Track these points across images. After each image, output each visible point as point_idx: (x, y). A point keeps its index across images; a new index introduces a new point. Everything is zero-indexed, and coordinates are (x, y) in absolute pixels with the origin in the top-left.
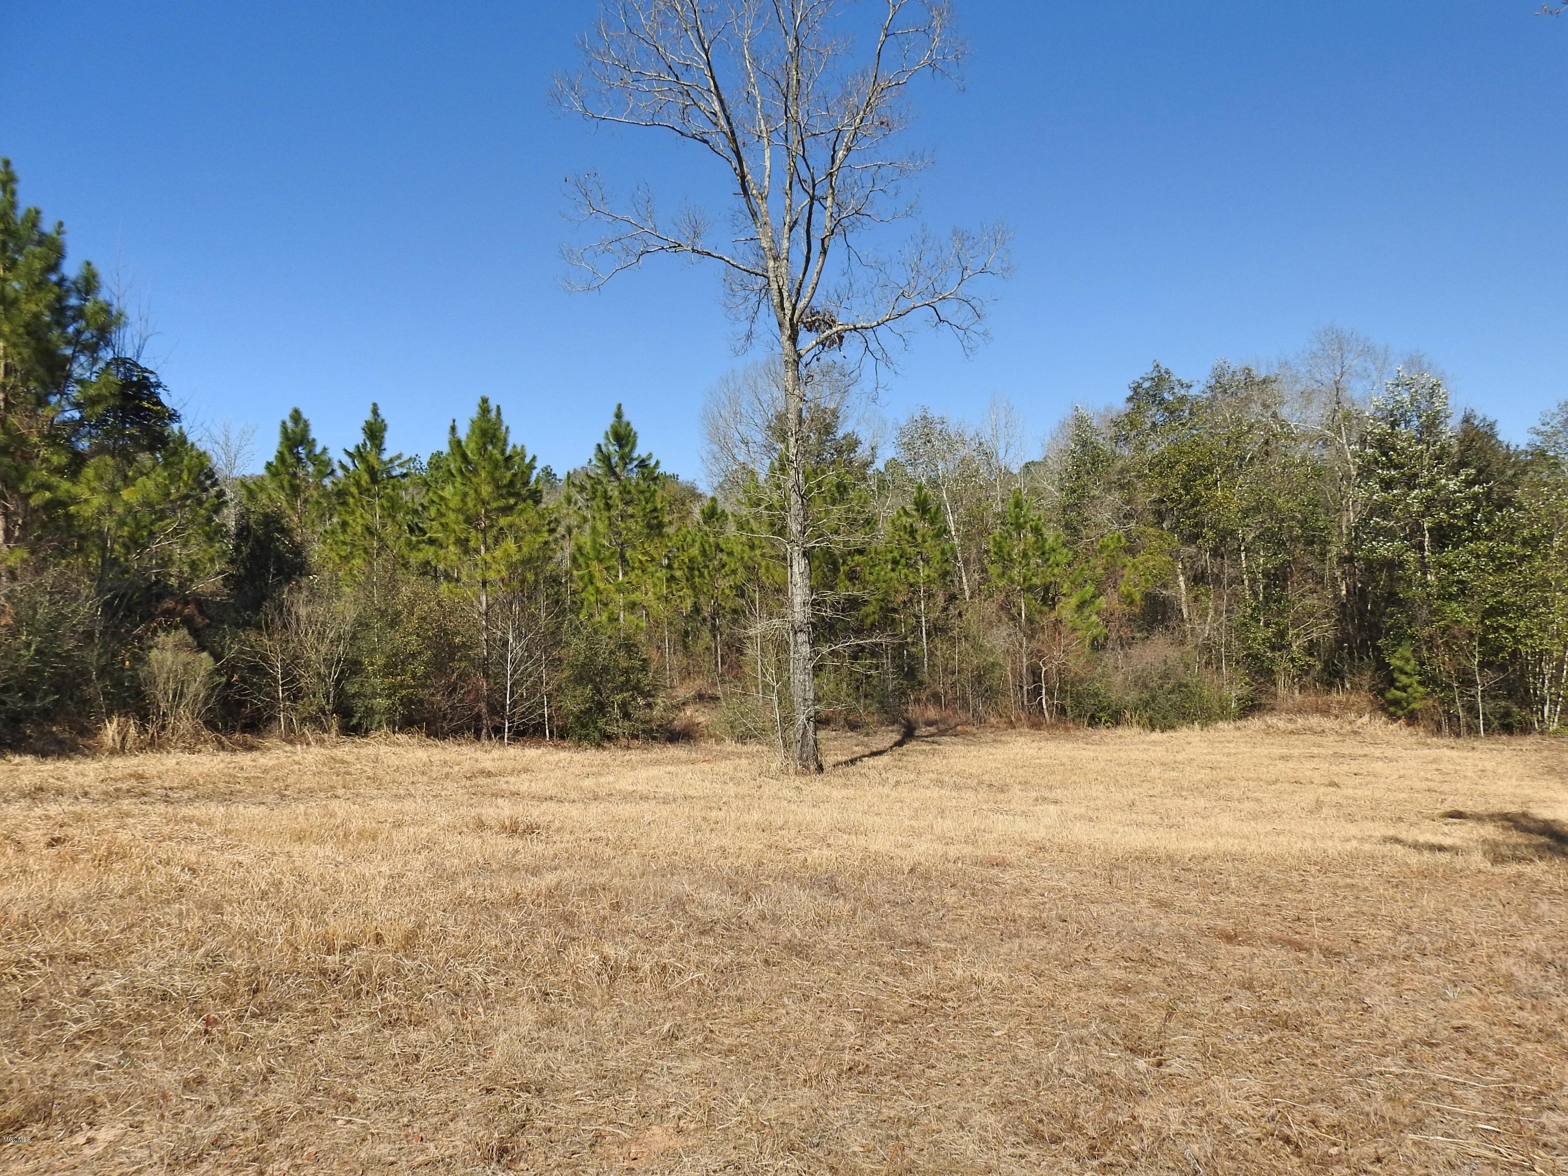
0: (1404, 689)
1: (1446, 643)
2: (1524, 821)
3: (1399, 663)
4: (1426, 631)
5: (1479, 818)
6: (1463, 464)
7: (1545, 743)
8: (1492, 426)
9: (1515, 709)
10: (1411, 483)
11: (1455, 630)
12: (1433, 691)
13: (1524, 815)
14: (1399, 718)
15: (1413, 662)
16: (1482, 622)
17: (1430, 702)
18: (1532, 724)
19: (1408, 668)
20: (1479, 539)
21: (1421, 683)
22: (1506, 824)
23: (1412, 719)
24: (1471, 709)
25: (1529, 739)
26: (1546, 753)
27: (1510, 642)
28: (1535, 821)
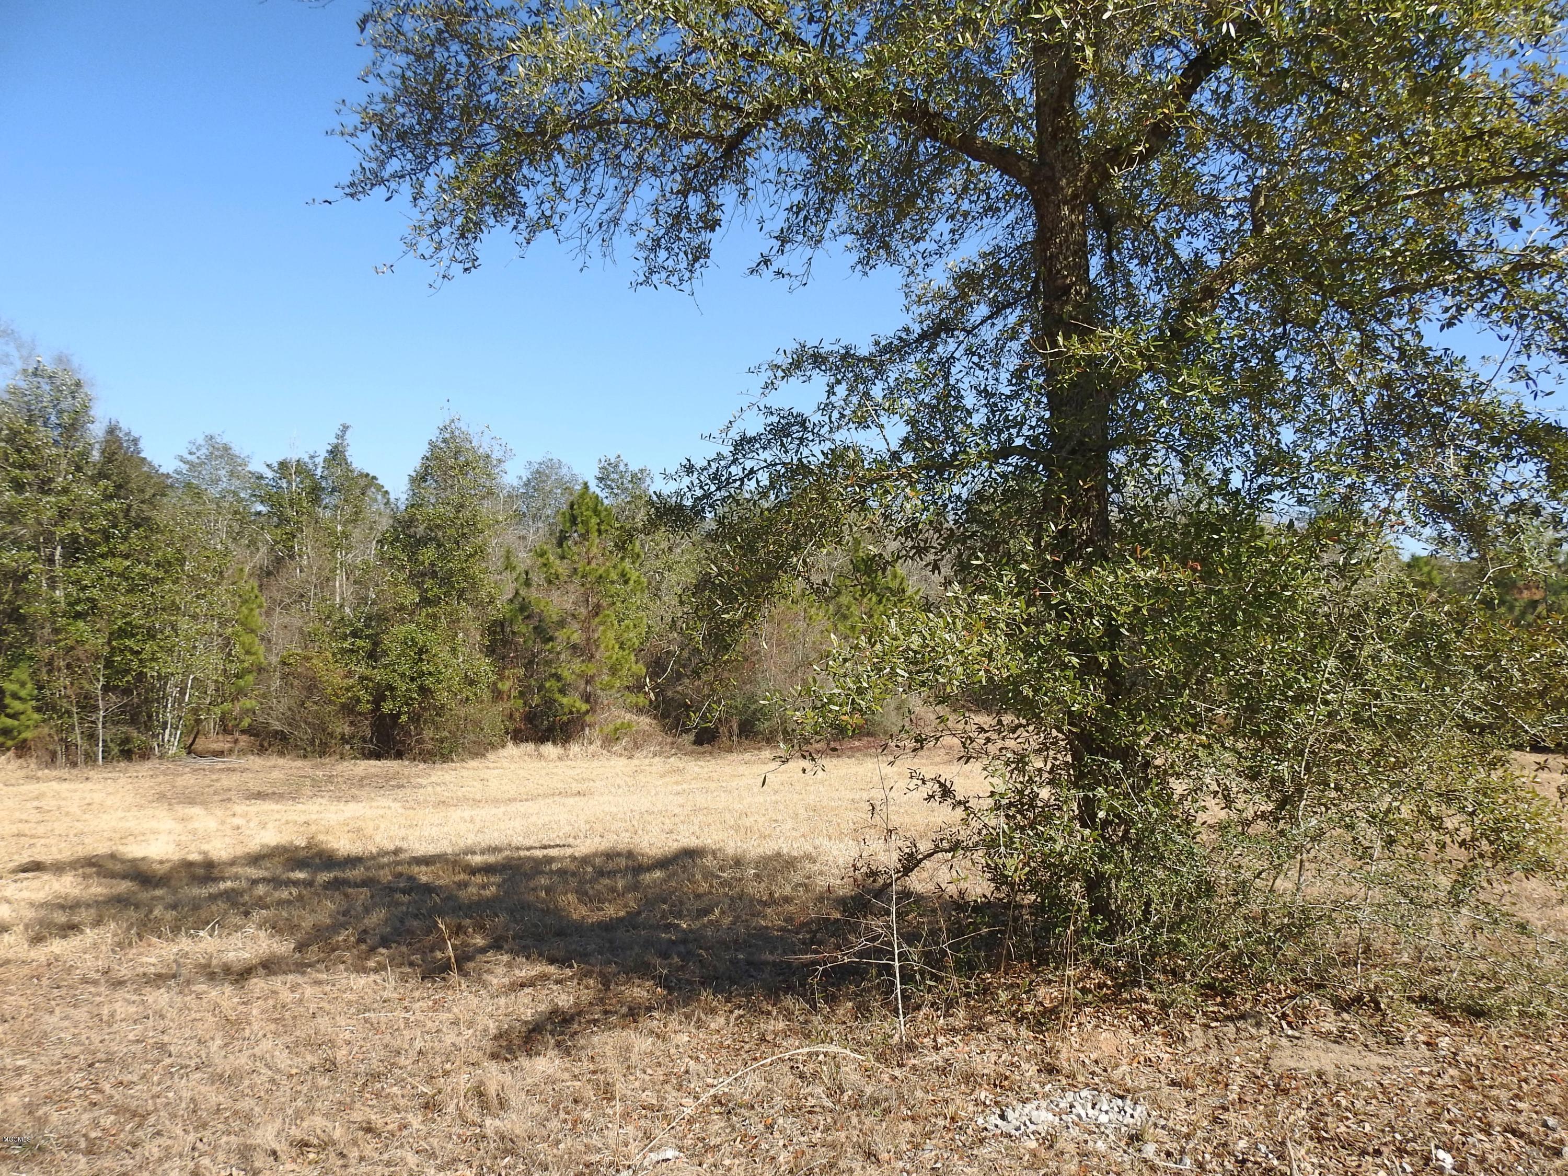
0: (14, 716)
1: (68, 666)
2: (110, 865)
3: (14, 687)
4: (47, 653)
5: (58, 868)
6: (102, 475)
7: (163, 767)
8: (135, 441)
9: (135, 734)
10: (44, 486)
11: (79, 652)
12: (51, 718)
13: (113, 856)
14: (8, 749)
15: (29, 686)
16: (109, 643)
17: (46, 730)
18: (152, 749)
19: (23, 693)
20: (114, 556)
21: (38, 710)
22: (88, 870)
23: (23, 749)
24: (91, 737)
25: (148, 765)
26: (161, 778)
27: (135, 664)
28: (123, 861)
